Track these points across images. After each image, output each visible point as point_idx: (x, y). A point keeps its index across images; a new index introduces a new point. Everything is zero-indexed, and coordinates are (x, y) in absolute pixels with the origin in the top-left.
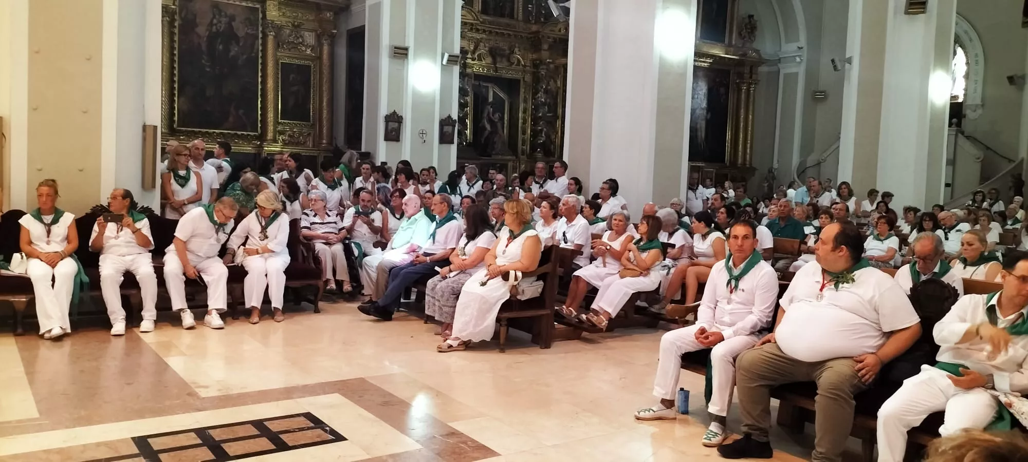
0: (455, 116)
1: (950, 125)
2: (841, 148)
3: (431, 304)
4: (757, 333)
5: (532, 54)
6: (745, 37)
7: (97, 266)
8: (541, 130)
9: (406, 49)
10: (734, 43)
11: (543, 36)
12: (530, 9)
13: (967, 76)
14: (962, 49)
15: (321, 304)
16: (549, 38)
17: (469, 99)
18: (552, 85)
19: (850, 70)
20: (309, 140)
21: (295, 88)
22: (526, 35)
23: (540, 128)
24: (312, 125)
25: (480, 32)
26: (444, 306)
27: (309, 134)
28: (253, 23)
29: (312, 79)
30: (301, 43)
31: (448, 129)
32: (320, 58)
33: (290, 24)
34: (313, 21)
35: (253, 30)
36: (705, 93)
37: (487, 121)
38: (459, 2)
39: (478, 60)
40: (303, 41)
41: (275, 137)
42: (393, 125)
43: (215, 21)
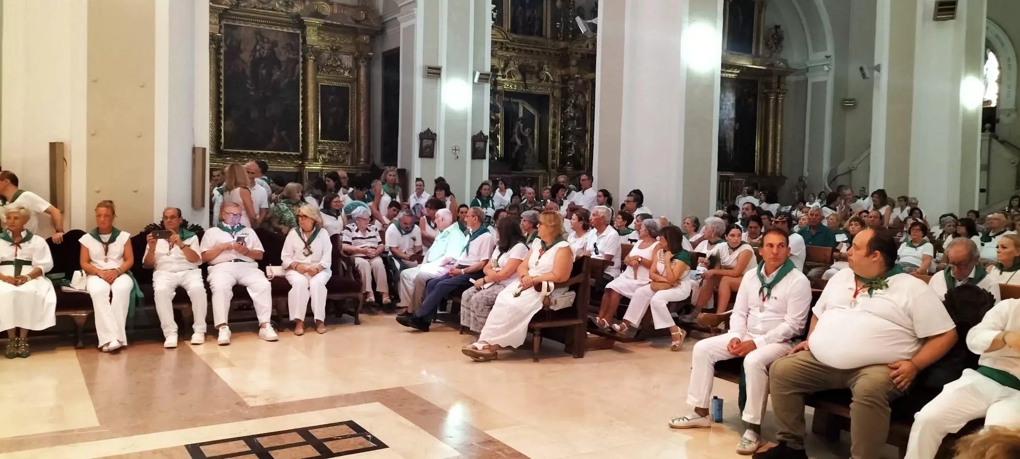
0: (487, 132)
1: (983, 130)
2: (872, 156)
3: (466, 315)
4: (790, 341)
5: (561, 70)
6: (772, 47)
7: (151, 282)
8: (571, 144)
9: (439, 69)
10: (761, 53)
11: (571, 53)
12: (558, 26)
13: (1000, 81)
14: (994, 53)
15: (362, 316)
16: (577, 53)
17: (500, 115)
18: (580, 100)
19: (879, 78)
20: (348, 159)
21: (334, 109)
22: (555, 52)
23: (569, 142)
24: (350, 143)
25: (510, 50)
26: (478, 316)
27: (348, 153)
28: (294, 49)
29: (350, 100)
30: (339, 66)
31: (480, 145)
32: (357, 80)
33: (329, 48)
34: (351, 44)
35: (293, 55)
36: (732, 104)
37: (517, 136)
38: (489, 23)
39: (508, 78)
40: (341, 64)
41: (315, 156)
42: (427, 142)
43: (258, 47)
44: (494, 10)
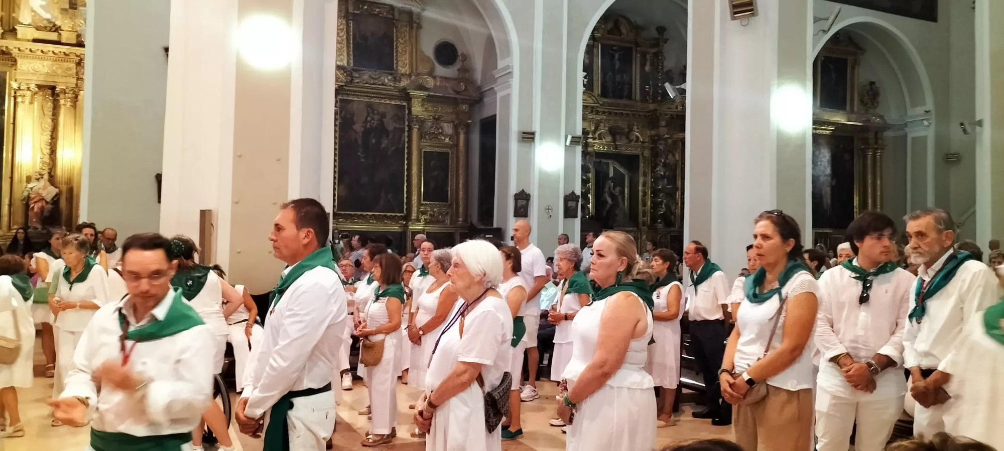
0: (578, 192)
2: (978, 213)
5: (650, 131)
6: (867, 104)
8: (661, 202)
9: (533, 134)
10: (856, 109)
11: (660, 114)
12: (647, 89)
16: (666, 115)
17: (591, 175)
18: (671, 159)
19: (981, 133)
20: (447, 219)
21: (435, 173)
22: (644, 113)
23: (659, 200)
24: (450, 204)
25: (600, 113)
27: (447, 213)
28: (400, 119)
29: (450, 164)
30: (440, 133)
31: (571, 204)
32: (457, 146)
33: (431, 118)
34: (452, 113)
35: (400, 125)
36: (828, 160)
37: (608, 195)
38: (580, 89)
39: (598, 139)
40: (443, 132)
41: (418, 217)
42: (521, 203)
43: (369, 119)
44: (585, 77)
